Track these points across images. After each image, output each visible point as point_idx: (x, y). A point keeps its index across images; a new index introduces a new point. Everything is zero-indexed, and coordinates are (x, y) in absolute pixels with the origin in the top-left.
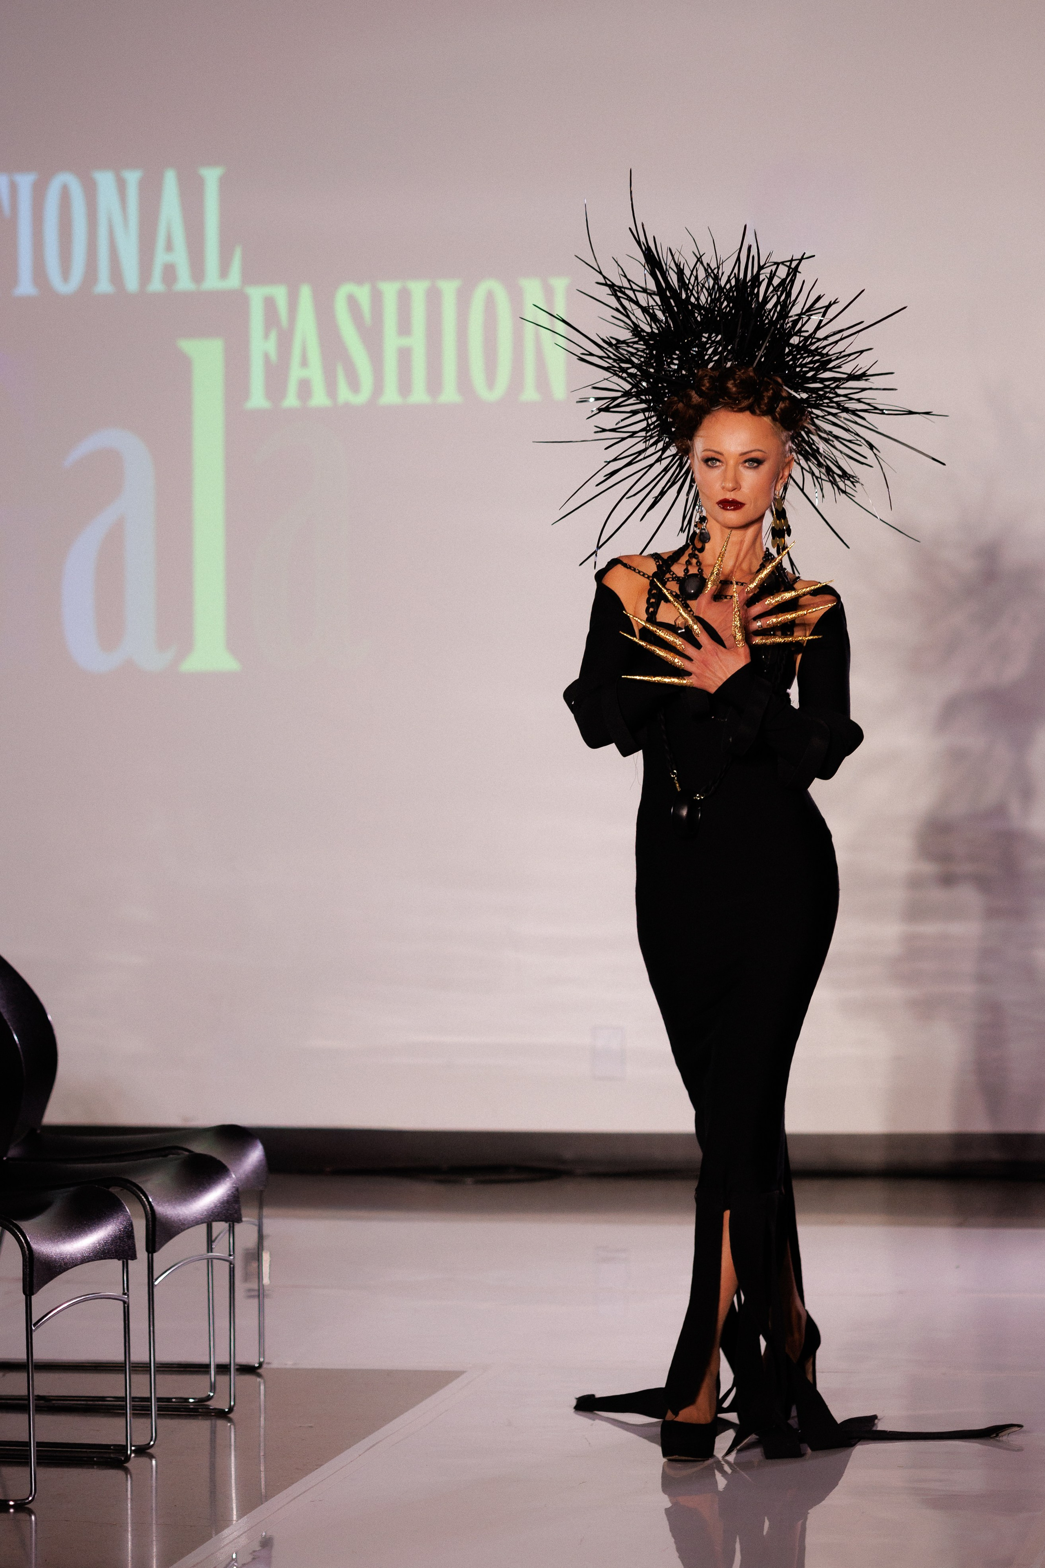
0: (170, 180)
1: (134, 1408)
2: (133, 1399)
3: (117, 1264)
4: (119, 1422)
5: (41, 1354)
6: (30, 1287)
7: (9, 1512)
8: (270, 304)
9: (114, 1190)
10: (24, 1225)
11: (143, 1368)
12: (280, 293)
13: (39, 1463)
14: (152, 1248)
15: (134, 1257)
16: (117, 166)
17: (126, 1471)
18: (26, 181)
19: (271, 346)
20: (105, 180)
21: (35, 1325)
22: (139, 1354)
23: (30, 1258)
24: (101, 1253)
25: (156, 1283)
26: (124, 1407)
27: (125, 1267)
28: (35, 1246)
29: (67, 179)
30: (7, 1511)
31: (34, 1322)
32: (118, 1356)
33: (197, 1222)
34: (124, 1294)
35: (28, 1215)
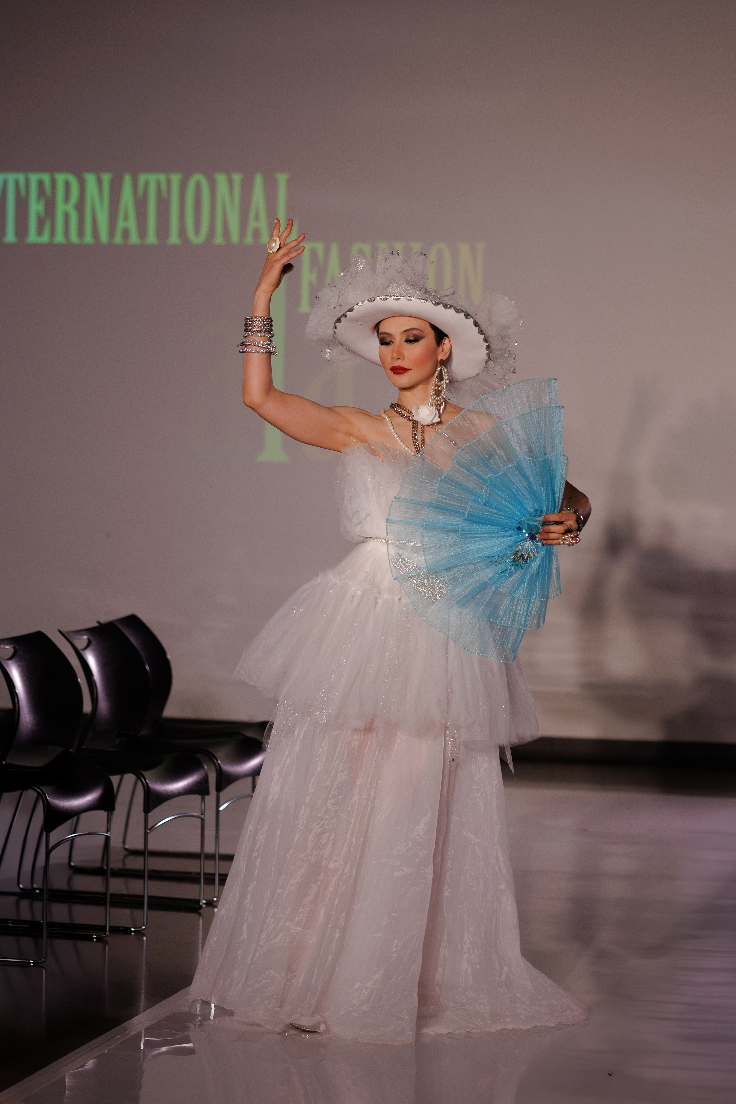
0: (259, 181)
1: (205, 879)
2: (205, 874)
3: (198, 797)
4: (196, 887)
5: (152, 846)
6: (148, 808)
7: (131, 935)
8: (313, 252)
9: (199, 756)
10: (146, 774)
11: (210, 857)
12: (319, 247)
13: (150, 908)
14: (219, 788)
15: (208, 793)
16: (228, 171)
17: (200, 914)
18: (176, 178)
19: (313, 277)
20: (221, 179)
21: (150, 830)
22: (210, 848)
23: (148, 792)
24: (188, 791)
25: (221, 809)
26: (200, 879)
27: (203, 799)
28: (151, 785)
29: (199, 178)
30: (130, 934)
31: (149, 827)
32: (196, 848)
33: (246, 775)
34: (202, 814)
35: (148, 768)
